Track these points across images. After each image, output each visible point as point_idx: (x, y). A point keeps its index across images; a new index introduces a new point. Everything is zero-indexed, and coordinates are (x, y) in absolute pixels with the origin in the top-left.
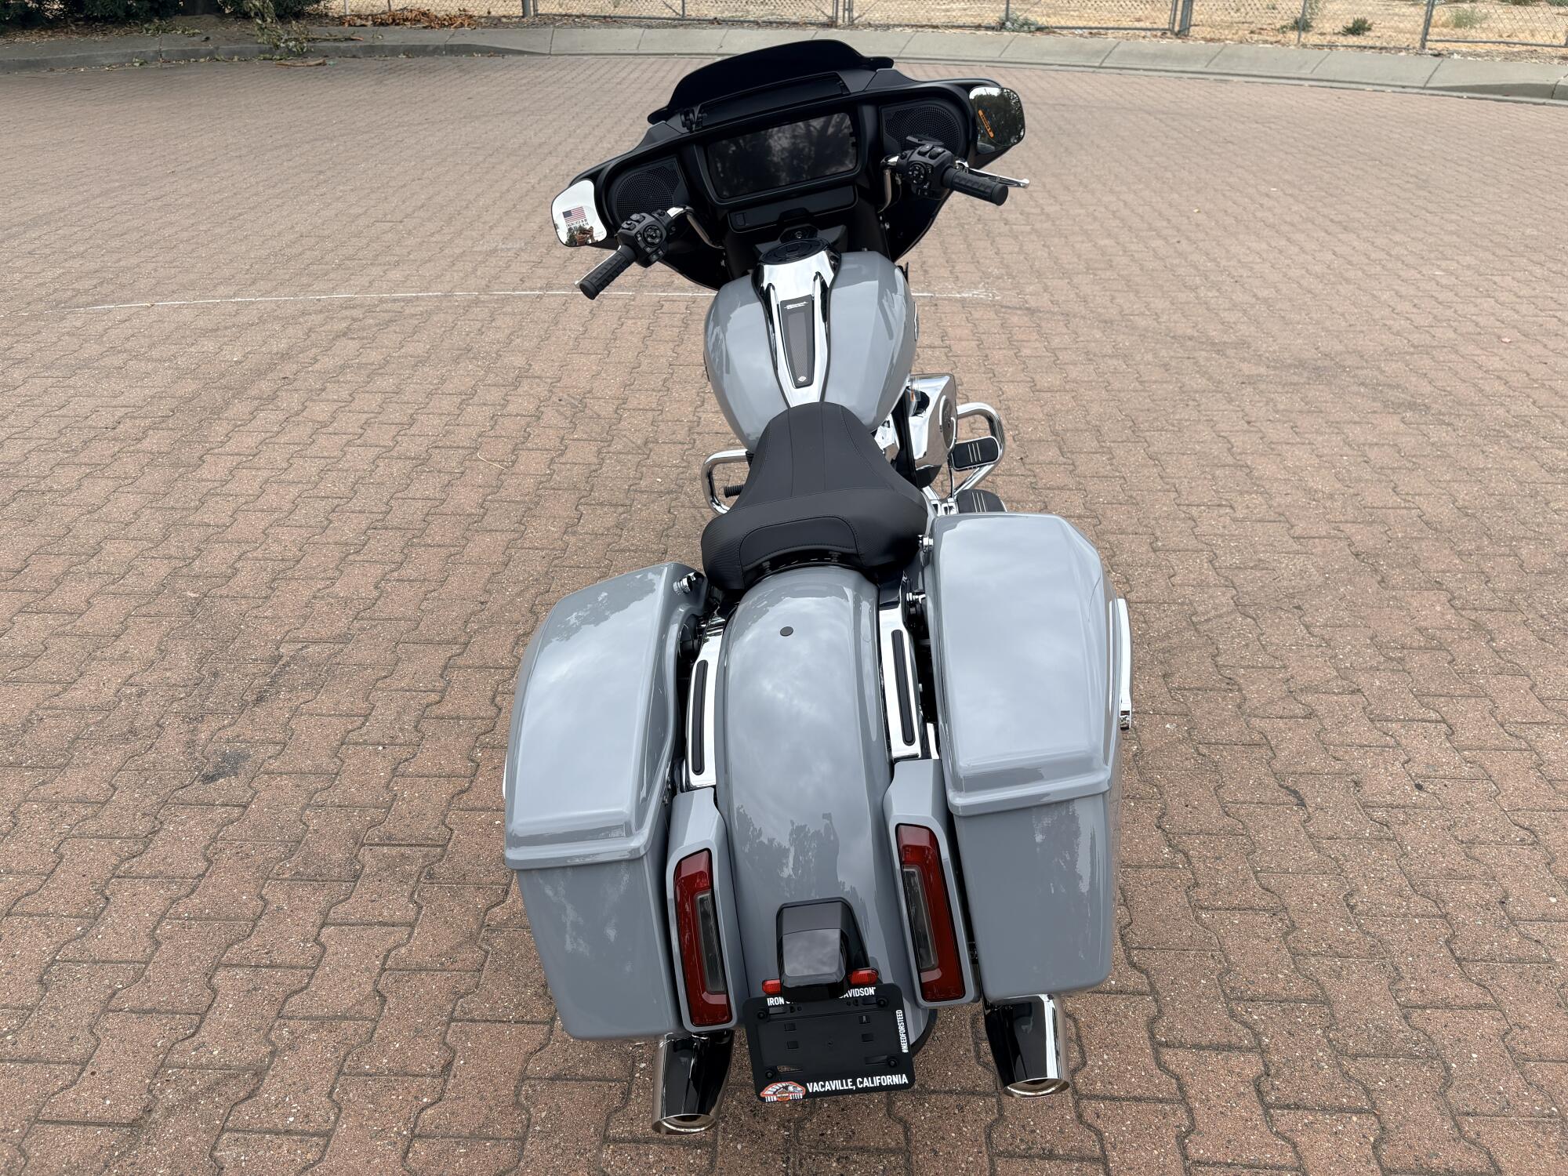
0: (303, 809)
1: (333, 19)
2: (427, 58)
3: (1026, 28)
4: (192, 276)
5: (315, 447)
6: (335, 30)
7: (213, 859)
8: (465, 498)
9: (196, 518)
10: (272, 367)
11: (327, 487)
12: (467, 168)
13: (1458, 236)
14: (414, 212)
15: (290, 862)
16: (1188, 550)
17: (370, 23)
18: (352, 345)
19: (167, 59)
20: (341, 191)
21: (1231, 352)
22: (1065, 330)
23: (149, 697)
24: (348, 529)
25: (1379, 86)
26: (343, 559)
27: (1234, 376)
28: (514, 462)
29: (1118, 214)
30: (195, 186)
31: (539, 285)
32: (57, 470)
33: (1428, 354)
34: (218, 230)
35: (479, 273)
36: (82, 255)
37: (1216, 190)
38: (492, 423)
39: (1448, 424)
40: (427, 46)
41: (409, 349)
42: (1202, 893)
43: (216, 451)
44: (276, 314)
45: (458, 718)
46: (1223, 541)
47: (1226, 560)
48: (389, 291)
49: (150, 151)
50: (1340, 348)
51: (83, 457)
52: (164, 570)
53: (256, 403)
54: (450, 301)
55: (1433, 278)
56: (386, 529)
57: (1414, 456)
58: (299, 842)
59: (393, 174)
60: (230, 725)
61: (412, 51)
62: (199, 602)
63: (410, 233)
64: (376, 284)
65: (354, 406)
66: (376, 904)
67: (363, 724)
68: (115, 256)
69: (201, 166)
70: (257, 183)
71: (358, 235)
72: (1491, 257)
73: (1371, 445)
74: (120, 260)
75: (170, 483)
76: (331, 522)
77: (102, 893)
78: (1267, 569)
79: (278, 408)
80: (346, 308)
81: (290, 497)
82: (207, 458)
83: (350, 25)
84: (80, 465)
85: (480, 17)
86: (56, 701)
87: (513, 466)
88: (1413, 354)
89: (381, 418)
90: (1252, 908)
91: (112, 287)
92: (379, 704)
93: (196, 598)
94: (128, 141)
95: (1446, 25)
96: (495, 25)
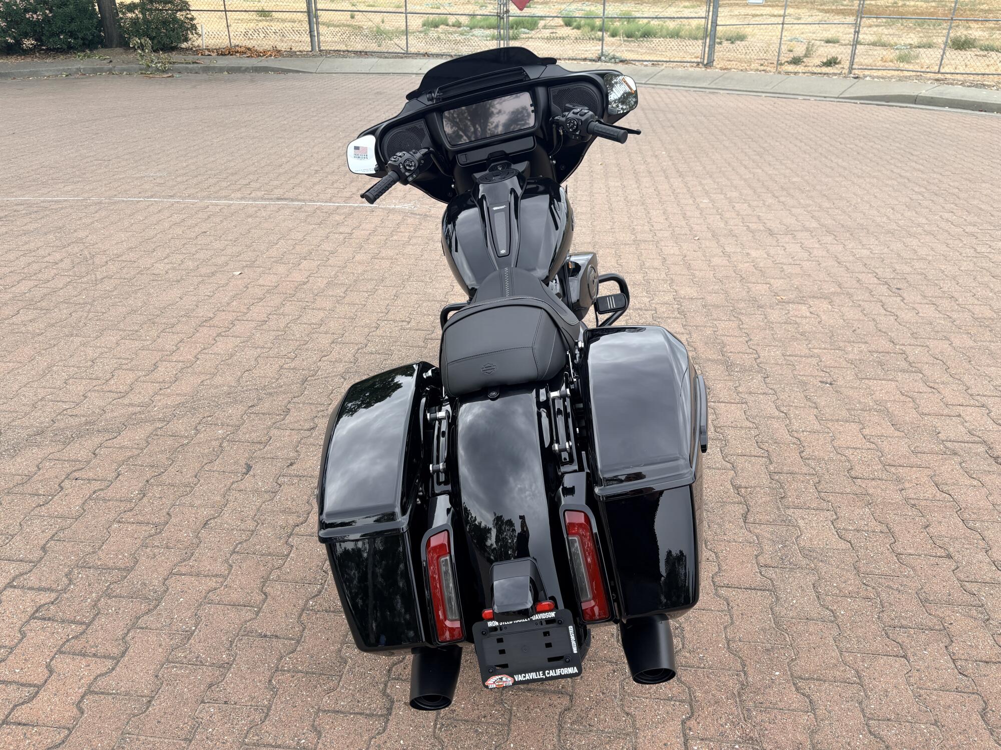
1: (194, 51)
2: (239, 74)
3: (613, 60)
17: (214, 53)
19: (83, 73)
40: (241, 68)
42: (128, 515)
46: (380, 340)
47: (369, 349)
48: (54, 196)
54: (82, 203)
59: (137, 135)
63: (107, 166)
64: (51, 193)
69: (34, 130)
71: (75, 167)
72: (751, 193)
83: (202, 55)
85: (285, 51)
95: (891, 61)
96: (291, 56)
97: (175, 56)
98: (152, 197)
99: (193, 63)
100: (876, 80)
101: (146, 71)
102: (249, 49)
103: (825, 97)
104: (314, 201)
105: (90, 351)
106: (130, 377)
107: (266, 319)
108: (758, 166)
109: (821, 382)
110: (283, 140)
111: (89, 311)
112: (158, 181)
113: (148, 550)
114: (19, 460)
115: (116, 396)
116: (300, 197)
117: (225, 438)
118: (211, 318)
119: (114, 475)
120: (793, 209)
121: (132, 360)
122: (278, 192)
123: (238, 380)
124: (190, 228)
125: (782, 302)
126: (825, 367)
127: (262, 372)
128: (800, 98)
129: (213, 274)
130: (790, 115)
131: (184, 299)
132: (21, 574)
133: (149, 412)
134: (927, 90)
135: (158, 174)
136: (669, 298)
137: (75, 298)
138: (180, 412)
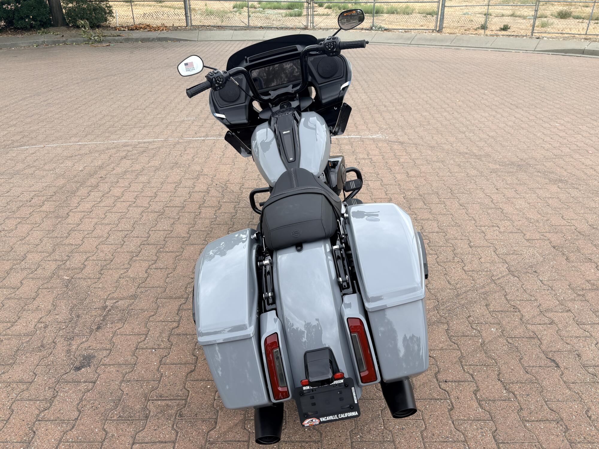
0: (121, 383)
1: (112, 28)
2: (150, 43)
3: (380, 29)
4: (60, 134)
5: (116, 208)
6: (114, 32)
7: (81, 410)
8: (181, 229)
9: (67, 241)
10: (96, 172)
11: (121, 226)
12: (169, 87)
13: (561, 110)
14: (149, 105)
15: (116, 411)
16: (484, 247)
17: (127, 29)
18: (129, 162)
19: (47, 44)
20: (119, 97)
21: (483, 159)
22: (416, 151)
23: (49, 329)
24: (132, 245)
25: (518, 50)
26: (131, 259)
27: (487, 169)
28: (200, 213)
29: (428, 102)
30: (60, 95)
31: (203, 135)
32: (6, 220)
33: (561, 158)
34: (70, 114)
35: (178, 130)
36: (15, 125)
37: (464, 92)
38: (189, 195)
39: (577, 188)
40: (149, 38)
41: (152, 163)
42: (525, 413)
43: (74, 210)
44: (96, 149)
45: (187, 335)
46: (498, 242)
47: (501, 251)
48: (142, 139)
49: (41, 81)
50: (526, 156)
51: (17, 215)
52: (54, 266)
53: (90, 188)
54: (167, 143)
55: (555, 127)
56: (148, 244)
57: (567, 203)
58: (120, 400)
59: (140, 90)
60: (86, 341)
61: (144, 40)
62: (69, 281)
63: (148, 114)
64: (136, 136)
65: (132, 189)
66: (157, 432)
67: (145, 339)
68: (29, 126)
69: (62, 87)
70: (85, 94)
71: (127, 115)
72: (576, 118)
73: (548, 198)
74: (30, 127)
75: (55, 226)
76: (125, 242)
77: (32, 430)
78: (518, 254)
79: (99, 191)
80: (125, 146)
81: (106, 231)
82: (71, 214)
83: (119, 30)
84: (16, 218)
85: (170, 27)
86: (9, 332)
87: (200, 214)
88: (555, 158)
89: (143, 194)
90: (547, 420)
91: (28, 139)
92: (151, 329)
93: (68, 280)
94: (32, 77)
96: (176, 30)
97: (106, 32)
99: (117, 36)
100: (550, 39)
101: (89, 42)
102: (148, 26)
103: (526, 51)
134: (587, 46)
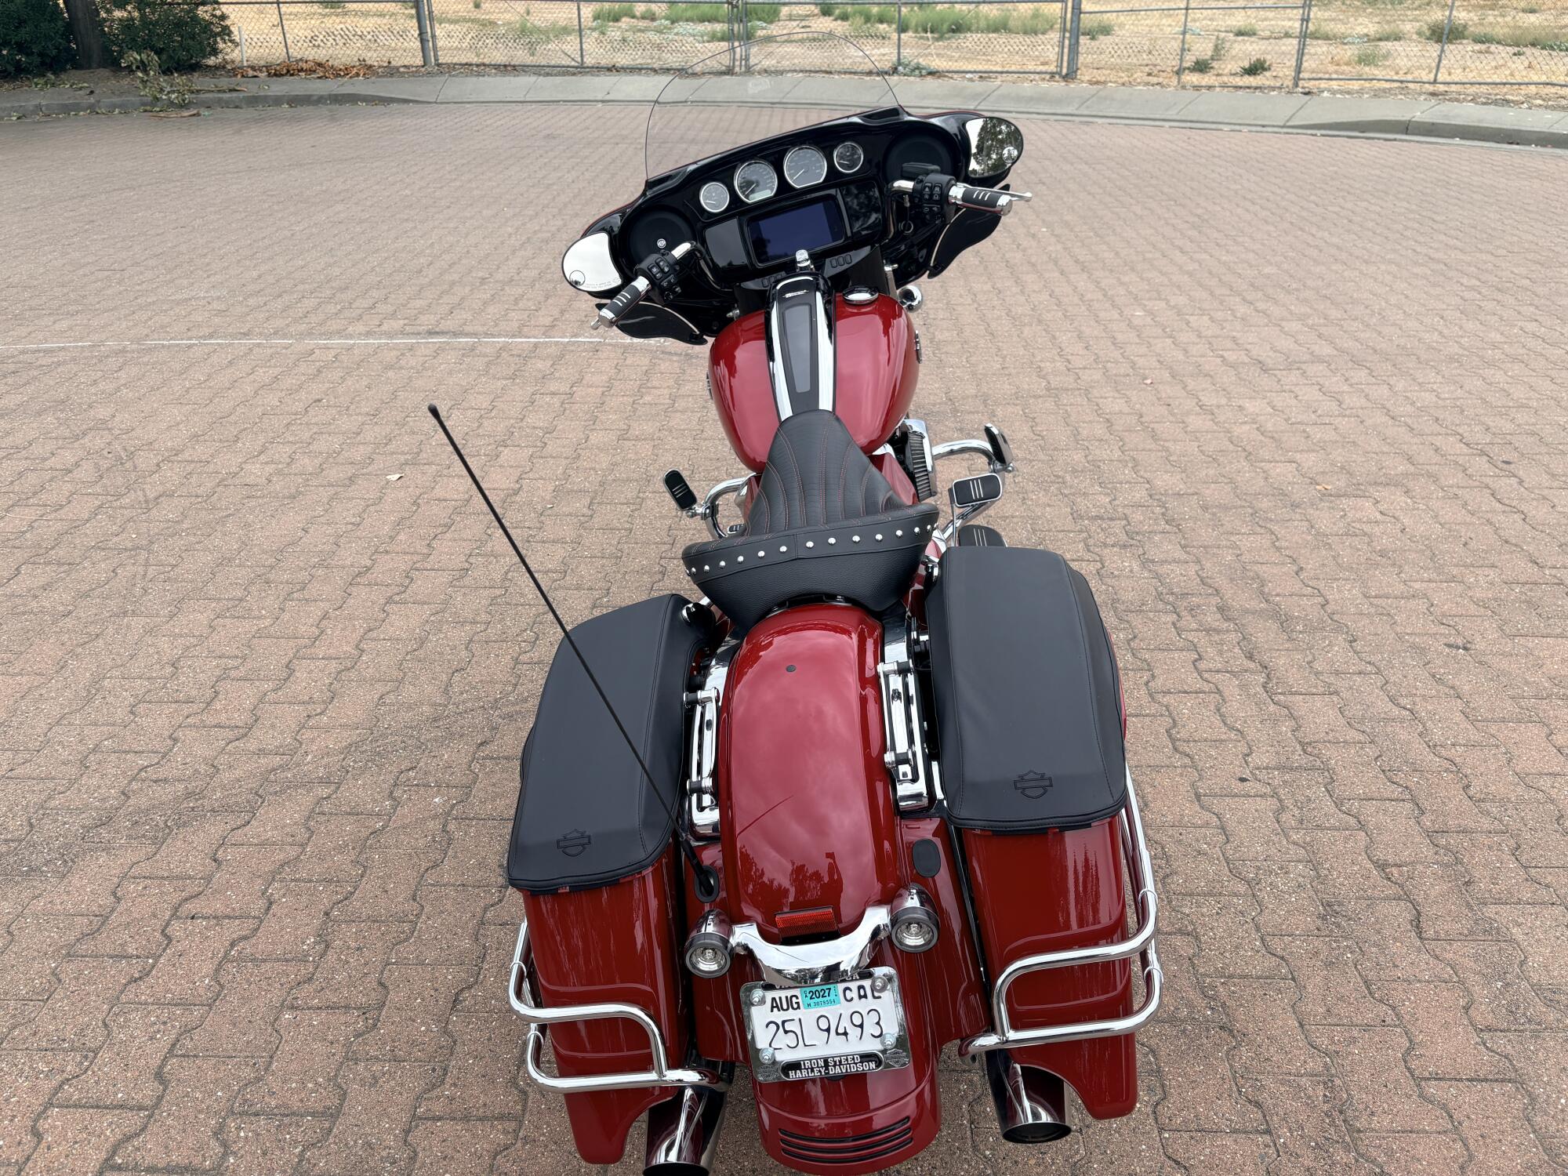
1: (228, 70)
2: (308, 107)
3: (917, 72)
6: (224, 82)
13: (1190, 276)
14: (145, 260)
17: (263, 73)
19: (47, 112)
20: (91, 240)
25: (1236, 126)
31: (202, 334)
40: (311, 96)
61: (295, 101)
83: (243, 76)
85: (380, 67)
88: (1040, 397)
90: (346, 1007)
95: (1348, 64)
96: (392, 75)
97: (199, 81)
98: (211, 336)
99: (230, 91)
100: (1338, 96)
101: (154, 107)
102: (320, 65)
103: (1263, 126)
104: (493, 336)
105: (164, 643)
106: (248, 695)
107: (467, 565)
108: (1200, 247)
109: (1449, 646)
110: (411, 225)
111: (147, 564)
112: (215, 305)
113: (361, 1066)
114: (76, 881)
115: (231, 735)
116: (468, 329)
117: (449, 814)
118: (368, 569)
119: (262, 903)
120: (1284, 324)
121: (244, 658)
122: (427, 321)
123: (446, 691)
124: (291, 392)
125: (1325, 495)
126: (1444, 615)
127: (484, 672)
128: (1226, 128)
129: (352, 480)
130: (1219, 157)
131: (311, 531)
132: (128, 1138)
133: (298, 765)
134: (1422, 111)
135: (214, 293)
136: (1140, 494)
137: (115, 539)
138: (355, 762)
